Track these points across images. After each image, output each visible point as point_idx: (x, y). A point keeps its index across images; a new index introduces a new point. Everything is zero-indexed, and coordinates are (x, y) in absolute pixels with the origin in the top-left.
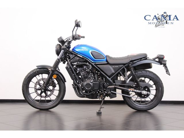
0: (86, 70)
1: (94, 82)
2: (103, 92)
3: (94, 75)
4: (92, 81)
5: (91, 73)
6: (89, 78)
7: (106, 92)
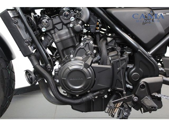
0: (71, 25)
1: (96, 65)
2: (126, 97)
3: (95, 42)
4: (89, 62)
5: (87, 34)
6: (82, 52)
7: (136, 99)
